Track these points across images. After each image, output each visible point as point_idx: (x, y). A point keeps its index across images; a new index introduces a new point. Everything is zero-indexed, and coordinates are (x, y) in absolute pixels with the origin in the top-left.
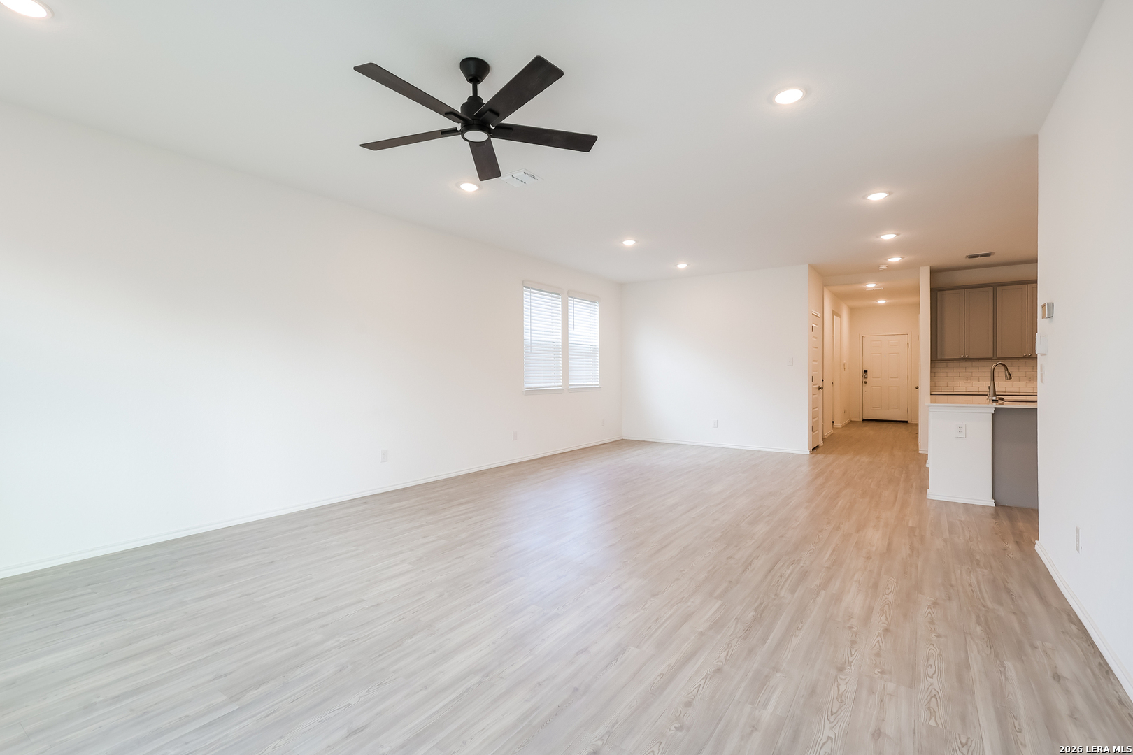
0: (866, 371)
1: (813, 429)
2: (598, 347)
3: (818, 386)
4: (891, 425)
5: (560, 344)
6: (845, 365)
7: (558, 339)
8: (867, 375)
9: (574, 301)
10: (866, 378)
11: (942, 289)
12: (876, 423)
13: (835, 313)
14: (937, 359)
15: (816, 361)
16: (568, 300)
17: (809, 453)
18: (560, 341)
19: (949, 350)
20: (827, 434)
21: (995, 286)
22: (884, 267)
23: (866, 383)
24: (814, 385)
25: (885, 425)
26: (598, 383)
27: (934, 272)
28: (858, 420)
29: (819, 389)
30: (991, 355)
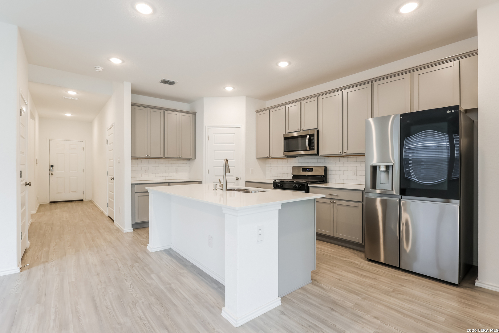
0: (52, 165)
1: (22, 236)
4: (73, 204)
6: (37, 160)
8: (53, 169)
10: (53, 171)
11: (134, 105)
12: (62, 204)
14: (137, 157)
21: (164, 110)
22: (100, 69)
23: (52, 174)
25: (69, 204)
28: (46, 203)
29: (26, 185)
30: (162, 156)
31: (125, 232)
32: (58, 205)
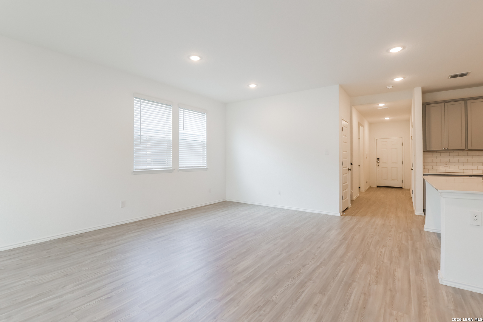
0: (378, 159)
1: (343, 198)
2: (206, 142)
3: (347, 168)
4: (393, 189)
5: (171, 139)
6: (367, 155)
7: (169, 135)
8: (379, 161)
9: (183, 111)
10: (379, 162)
11: (429, 104)
13: (360, 125)
14: (426, 150)
15: (346, 152)
16: (178, 110)
17: (339, 215)
18: (171, 137)
19: (434, 145)
20: (354, 198)
21: (466, 100)
22: (390, 87)
23: (378, 165)
24: (344, 168)
25: (390, 189)
26: (206, 165)
27: (424, 92)
28: (374, 186)
29: (348, 170)
30: (464, 148)
31: (416, 214)
32: (382, 189)
